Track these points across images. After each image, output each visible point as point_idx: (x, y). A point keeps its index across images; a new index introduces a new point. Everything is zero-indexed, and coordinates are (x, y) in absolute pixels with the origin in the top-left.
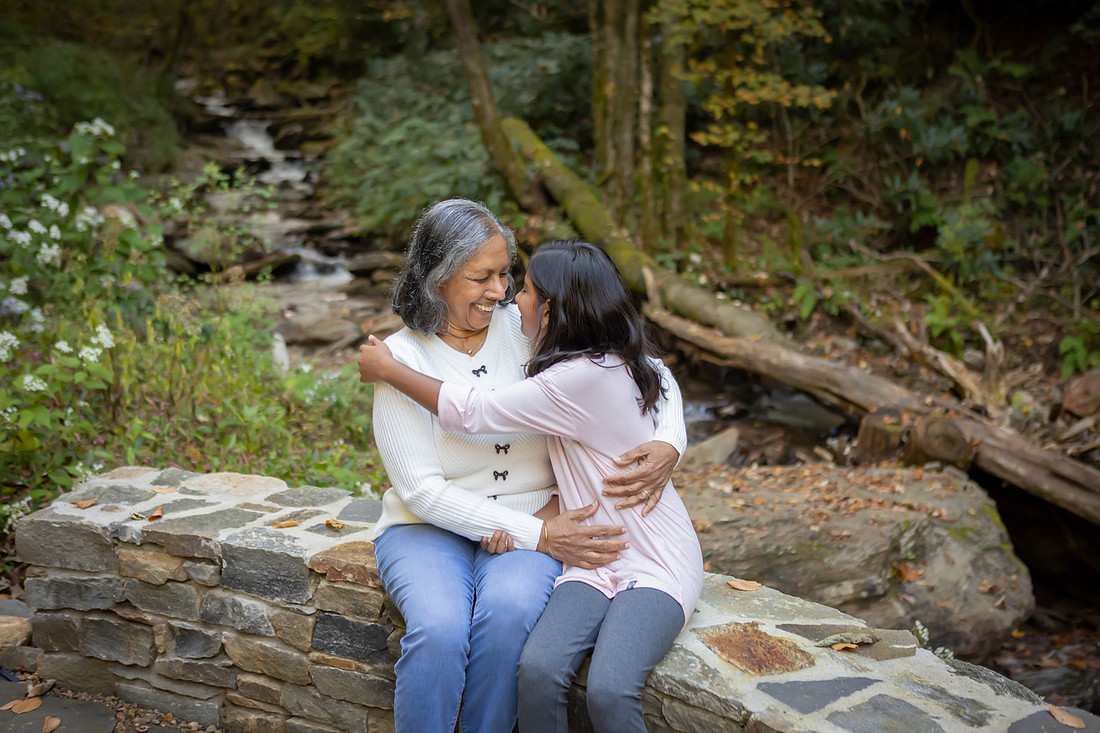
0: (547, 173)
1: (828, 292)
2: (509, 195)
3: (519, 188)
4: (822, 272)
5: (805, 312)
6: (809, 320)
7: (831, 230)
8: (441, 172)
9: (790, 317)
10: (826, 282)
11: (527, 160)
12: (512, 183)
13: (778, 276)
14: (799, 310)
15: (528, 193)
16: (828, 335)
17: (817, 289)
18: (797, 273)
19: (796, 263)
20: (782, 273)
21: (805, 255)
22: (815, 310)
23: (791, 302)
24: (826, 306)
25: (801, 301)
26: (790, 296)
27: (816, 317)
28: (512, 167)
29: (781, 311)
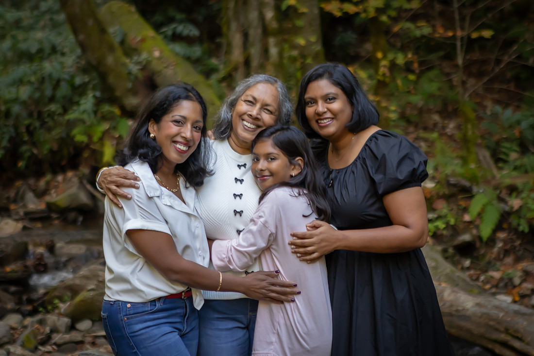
0: (156, 66)
1: (515, 203)
2: (109, 96)
3: (121, 86)
4: (506, 176)
5: (486, 231)
6: (492, 241)
7: (518, 123)
8: (23, 69)
9: (466, 237)
10: (513, 190)
11: (130, 51)
12: (111, 80)
13: (449, 185)
14: (477, 227)
15: (134, 92)
16: (518, 260)
17: (501, 199)
18: (474, 179)
19: (473, 166)
20: (453, 180)
21: (485, 154)
22: (498, 228)
23: (467, 218)
24: (514, 221)
25: (480, 215)
26: (465, 210)
27: (502, 235)
28: (110, 60)
29: (455, 230)
